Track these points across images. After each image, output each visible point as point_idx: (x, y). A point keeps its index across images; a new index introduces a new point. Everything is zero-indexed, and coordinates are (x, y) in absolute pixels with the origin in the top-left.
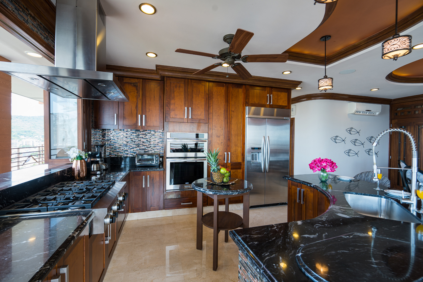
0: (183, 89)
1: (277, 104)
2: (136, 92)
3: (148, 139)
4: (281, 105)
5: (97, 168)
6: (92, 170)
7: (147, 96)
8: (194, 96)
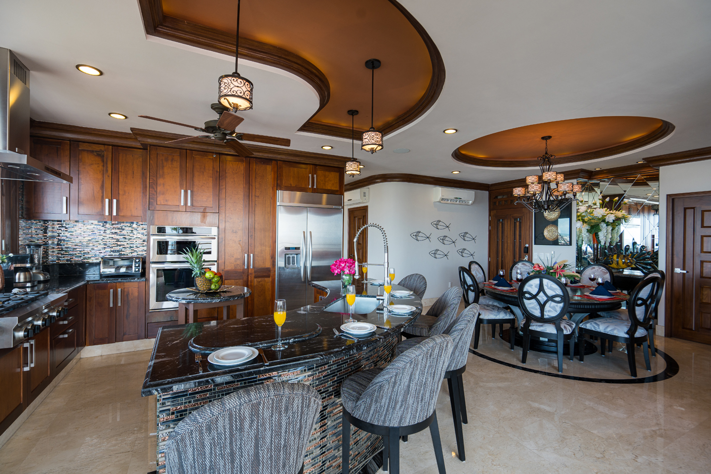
0: (179, 163)
1: (324, 188)
2: (102, 164)
3: (125, 235)
4: (329, 190)
5: (25, 278)
6: (17, 281)
7: (121, 172)
8: (196, 174)
